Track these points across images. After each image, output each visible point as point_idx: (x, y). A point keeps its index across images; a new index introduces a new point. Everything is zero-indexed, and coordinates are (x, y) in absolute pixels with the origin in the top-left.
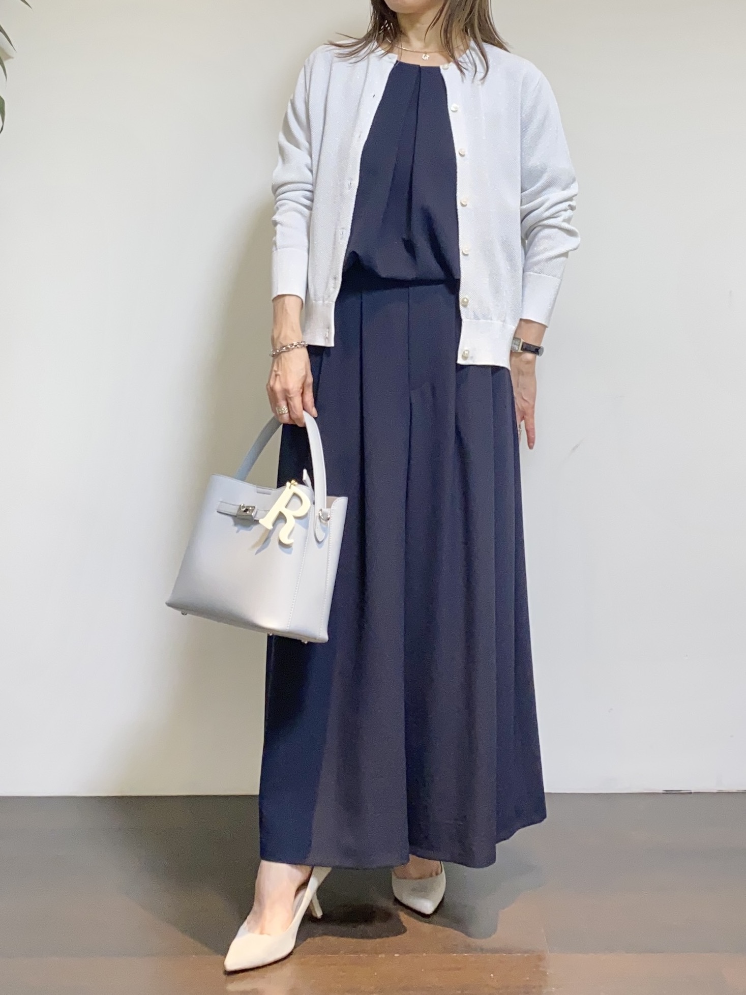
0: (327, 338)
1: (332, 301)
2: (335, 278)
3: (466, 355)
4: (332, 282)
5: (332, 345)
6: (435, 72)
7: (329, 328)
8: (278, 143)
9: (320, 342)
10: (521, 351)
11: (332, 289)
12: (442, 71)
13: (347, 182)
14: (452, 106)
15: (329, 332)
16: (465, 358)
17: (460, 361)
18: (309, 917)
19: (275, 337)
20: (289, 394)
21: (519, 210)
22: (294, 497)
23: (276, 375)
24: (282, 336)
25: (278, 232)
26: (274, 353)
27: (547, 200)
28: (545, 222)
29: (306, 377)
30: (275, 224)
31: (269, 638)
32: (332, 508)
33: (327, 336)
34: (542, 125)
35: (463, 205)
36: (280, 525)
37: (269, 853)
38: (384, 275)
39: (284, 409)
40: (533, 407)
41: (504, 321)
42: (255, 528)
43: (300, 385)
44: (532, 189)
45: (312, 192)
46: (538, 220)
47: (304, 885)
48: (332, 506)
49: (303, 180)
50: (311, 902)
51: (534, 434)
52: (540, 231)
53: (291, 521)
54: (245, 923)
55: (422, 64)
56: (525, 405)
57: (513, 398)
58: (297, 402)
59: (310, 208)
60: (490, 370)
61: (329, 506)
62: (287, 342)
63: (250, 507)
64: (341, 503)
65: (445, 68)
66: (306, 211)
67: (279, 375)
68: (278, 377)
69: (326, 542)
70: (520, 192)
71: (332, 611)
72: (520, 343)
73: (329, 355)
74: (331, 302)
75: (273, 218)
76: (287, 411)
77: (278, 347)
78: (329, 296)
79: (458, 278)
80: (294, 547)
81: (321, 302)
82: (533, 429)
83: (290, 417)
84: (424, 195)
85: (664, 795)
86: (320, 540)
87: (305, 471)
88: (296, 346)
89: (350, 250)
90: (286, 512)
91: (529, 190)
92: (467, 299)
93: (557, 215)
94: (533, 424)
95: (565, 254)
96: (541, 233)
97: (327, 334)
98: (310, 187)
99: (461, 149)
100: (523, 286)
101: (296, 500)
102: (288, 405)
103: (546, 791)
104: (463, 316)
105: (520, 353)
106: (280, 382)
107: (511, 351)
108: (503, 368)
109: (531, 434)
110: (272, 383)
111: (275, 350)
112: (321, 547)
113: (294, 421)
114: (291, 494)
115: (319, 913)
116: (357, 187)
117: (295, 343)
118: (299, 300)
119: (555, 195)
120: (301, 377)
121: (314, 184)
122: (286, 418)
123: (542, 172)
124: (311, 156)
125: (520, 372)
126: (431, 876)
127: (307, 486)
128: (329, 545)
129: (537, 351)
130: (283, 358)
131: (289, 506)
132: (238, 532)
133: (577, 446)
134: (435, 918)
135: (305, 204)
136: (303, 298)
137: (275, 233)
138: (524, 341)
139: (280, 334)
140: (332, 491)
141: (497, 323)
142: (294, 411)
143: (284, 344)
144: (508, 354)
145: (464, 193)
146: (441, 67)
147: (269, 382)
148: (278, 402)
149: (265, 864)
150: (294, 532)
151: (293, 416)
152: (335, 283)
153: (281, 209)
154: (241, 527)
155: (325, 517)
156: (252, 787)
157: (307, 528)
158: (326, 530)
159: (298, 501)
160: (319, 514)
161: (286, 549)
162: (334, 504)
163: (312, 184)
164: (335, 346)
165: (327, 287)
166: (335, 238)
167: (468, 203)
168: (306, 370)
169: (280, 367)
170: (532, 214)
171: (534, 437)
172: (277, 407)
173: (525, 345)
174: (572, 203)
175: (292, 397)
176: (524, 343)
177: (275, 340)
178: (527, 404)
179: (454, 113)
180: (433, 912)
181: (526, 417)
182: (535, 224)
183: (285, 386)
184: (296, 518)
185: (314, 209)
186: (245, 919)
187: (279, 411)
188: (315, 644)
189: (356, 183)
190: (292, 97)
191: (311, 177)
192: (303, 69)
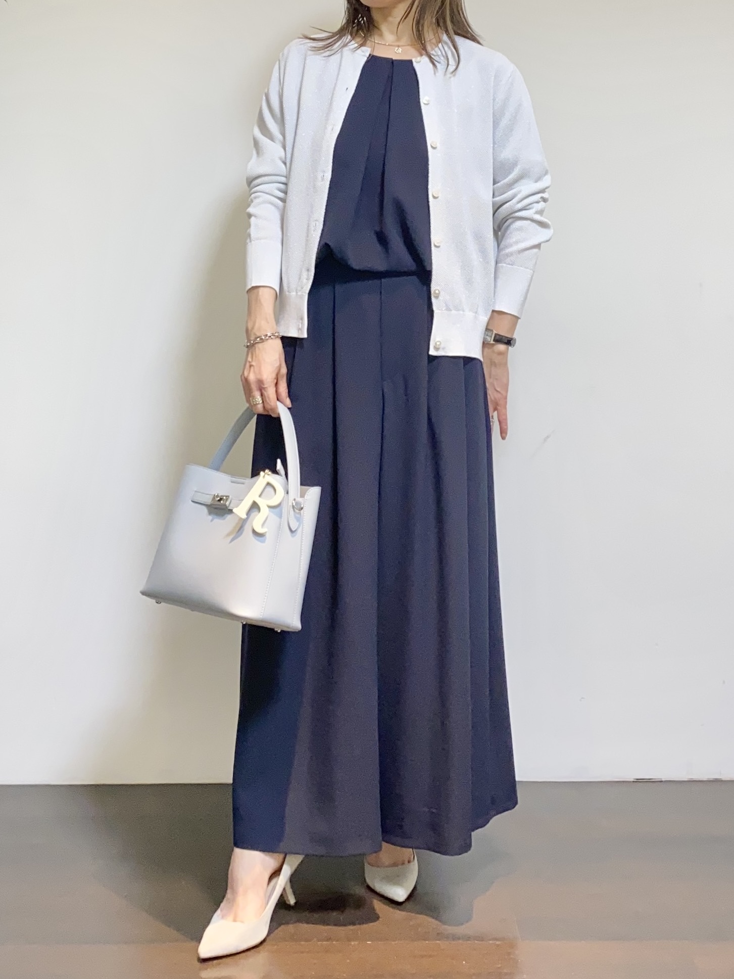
0: (300, 330)
1: (305, 293)
2: (308, 270)
3: (437, 347)
4: (305, 274)
5: (305, 336)
6: (408, 65)
7: (302, 319)
8: (253, 136)
9: (293, 333)
10: (494, 343)
11: (305, 281)
12: (415, 64)
13: (320, 175)
14: (424, 99)
15: (302, 323)
16: (437, 349)
17: (432, 352)
18: (282, 904)
19: (250, 328)
20: (263, 384)
21: (492, 203)
22: (268, 487)
23: (251, 366)
24: (256, 327)
25: (252, 224)
26: (249, 344)
27: (520, 192)
28: (518, 214)
29: (280, 368)
30: (250, 216)
31: (244, 626)
32: (305, 498)
33: (300, 327)
34: (514, 118)
35: (434, 197)
36: (254, 513)
38: (356, 267)
39: (259, 399)
40: (506, 398)
41: (476, 312)
42: (229, 517)
43: (274, 375)
44: (503, 182)
45: (286, 184)
46: (510, 213)
47: (276, 873)
48: (306, 496)
49: (277, 173)
50: (284, 889)
51: (506, 425)
52: (512, 222)
53: (264, 510)
54: (219, 912)
55: (394, 58)
56: (497, 396)
57: (485, 389)
58: (271, 392)
59: (284, 200)
60: (462, 361)
61: (302, 496)
62: (261, 334)
63: (224, 496)
64: (314, 493)
65: (417, 61)
66: (280, 203)
67: (253, 366)
68: (252, 368)
69: (300, 530)
70: (492, 184)
71: (305, 598)
72: (492, 334)
73: (302, 347)
75: (247, 210)
76: (261, 402)
77: (252, 338)
78: (302, 288)
79: (429, 270)
80: (267, 535)
81: (294, 294)
82: (506, 419)
83: (264, 407)
84: (396, 187)
85: (634, 783)
86: (293, 530)
87: (279, 461)
88: (270, 337)
89: (323, 243)
90: (260, 502)
91: (500, 183)
92: (438, 291)
93: (530, 206)
94: (505, 415)
95: (538, 246)
96: (513, 224)
97: (301, 325)
98: (283, 179)
99: (434, 141)
100: (495, 278)
101: (270, 489)
102: (262, 395)
103: (516, 778)
104: (435, 308)
105: (493, 345)
106: (254, 372)
107: (483, 342)
108: (475, 359)
109: (503, 424)
110: (246, 374)
111: (249, 340)
112: (295, 536)
113: (268, 411)
114: (265, 483)
115: (292, 901)
116: (330, 180)
117: (269, 334)
118: (273, 292)
119: (526, 187)
120: (275, 368)
121: (288, 176)
122: (260, 409)
123: (514, 164)
124: (284, 149)
125: (493, 364)
126: (403, 864)
127: (281, 476)
128: (302, 535)
129: (509, 342)
130: (257, 349)
131: (263, 495)
132: (212, 521)
133: (548, 437)
134: (408, 905)
135: (279, 196)
136: (277, 290)
137: (249, 226)
138: (496, 332)
139: (254, 325)
140: (306, 481)
141: (469, 314)
142: (268, 401)
143: (258, 334)
144: (480, 345)
145: (435, 186)
146: (414, 61)
147: (243, 372)
148: (252, 393)
149: (238, 851)
150: (268, 521)
151: (268, 407)
152: (308, 275)
153: (256, 201)
154: (215, 517)
155: (299, 507)
156: (226, 776)
157: (280, 517)
158: (299, 519)
159: (271, 490)
160: (293, 503)
161: (261, 539)
162: (307, 493)
163: (286, 177)
164: (308, 337)
165: (300, 278)
166: (308, 230)
167: (440, 195)
168: (280, 361)
169: (254, 357)
170: (505, 206)
171: (505, 427)
172: (250, 397)
173: (497, 336)
174: (545, 195)
175: (266, 388)
176: (496, 334)
177: (249, 332)
178: (499, 395)
179: (426, 106)
180: (406, 900)
181: (499, 408)
182: (508, 216)
183: (259, 377)
184: (269, 507)
185: (287, 201)
186: (218, 906)
187: (253, 402)
188: (288, 632)
189: (328, 175)
190: (266, 90)
191: (285, 169)
192: (278, 63)
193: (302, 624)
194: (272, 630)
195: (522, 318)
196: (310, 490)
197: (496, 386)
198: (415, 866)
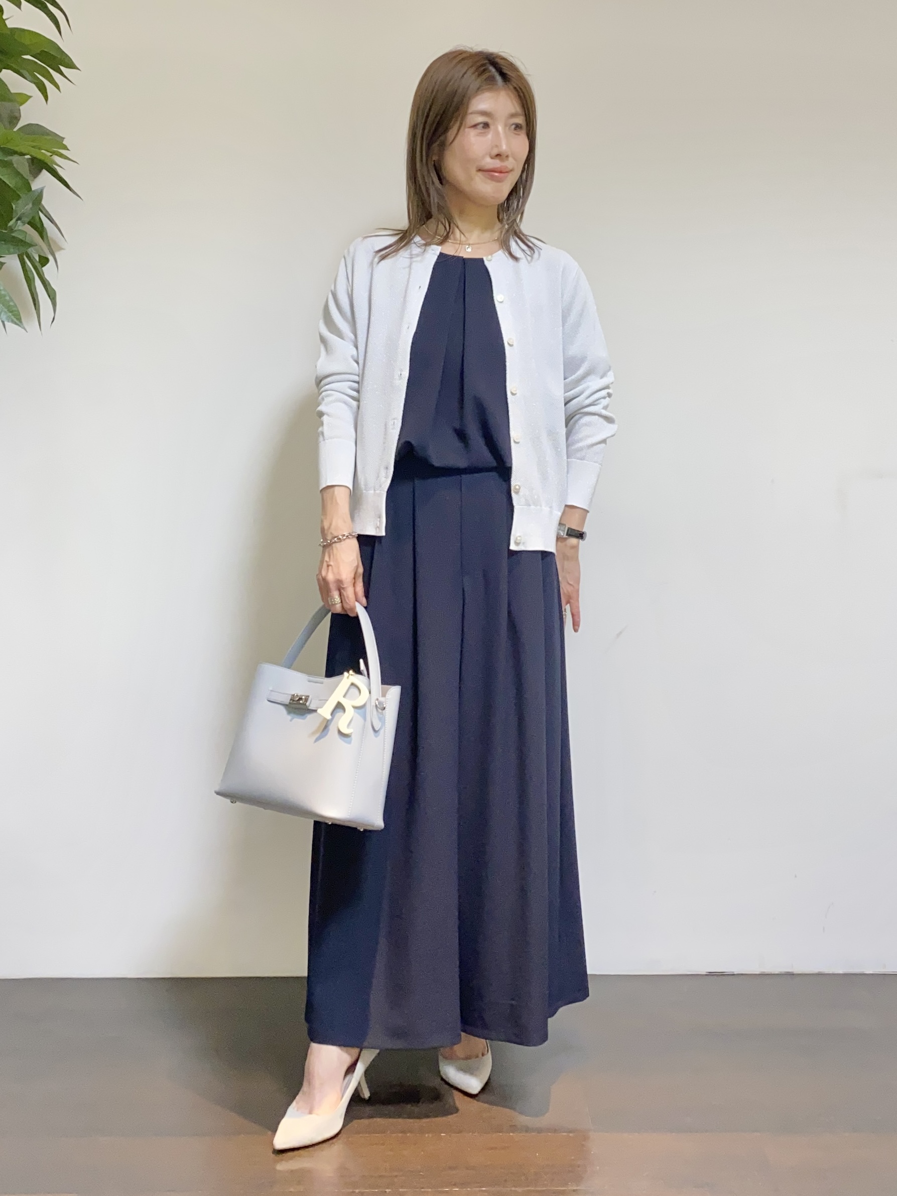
0: (378, 527)
1: (384, 491)
3: (518, 542)
4: (383, 473)
5: (384, 534)
6: (479, 264)
7: (380, 517)
9: (371, 531)
10: (567, 537)
11: (383, 479)
12: (486, 263)
13: (397, 373)
14: (498, 297)
15: (380, 521)
16: (517, 544)
17: (513, 547)
18: (356, 1099)
19: (326, 528)
20: (343, 585)
21: (563, 399)
22: (352, 687)
23: (328, 566)
24: (333, 527)
25: (325, 423)
26: (325, 544)
27: (588, 387)
28: (586, 410)
29: (357, 567)
30: (321, 414)
32: (387, 697)
33: (378, 525)
34: (581, 315)
35: (513, 394)
36: (339, 714)
37: (318, 1036)
38: (436, 463)
39: (337, 599)
40: (578, 591)
41: (551, 507)
42: (310, 717)
43: (352, 576)
44: (573, 377)
45: (358, 383)
46: (579, 407)
47: (351, 1069)
48: (387, 695)
49: (350, 372)
50: (359, 1083)
51: (579, 617)
52: (581, 418)
53: (350, 712)
54: (294, 1103)
55: (465, 256)
56: (570, 589)
57: (558, 582)
58: (349, 592)
59: (357, 400)
60: (540, 555)
61: (384, 695)
62: (339, 534)
63: (303, 696)
64: (395, 692)
65: (489, 259)
66: (355, 403)
67: (331, 565)
68: (330, 567)
69: (382, 732)
70: (563, 379)
71: (387, 797)
72: (565, 528)
74: (382, 492)
75: (317, 409)
76: (340, 601)
77: (329, 537)
78: (380, 486)
79: (509, 466)
80: (353, 736)
81: (372, 492)
82: (579, 612)
83: (343, 607)
84: (476, 385)
85: (707, 977)
86: (377, 729)
87: (361, 661)
88: (347, 536)
89: (402, 441)
90: (344, 702)
91: (570, 378)
92: (519, 486)
93: (597, 402)
94: (578, 607)
95: (604, 441)
96: (581, 420)
97: (378, 523)
98: (356, 378)
99: (510, 339)
100: (568, 472)
101: (354, 691)
102: (340, 595)
103: (589, 972)
104: (515, 503)
105: (566, 538)
106: (333, 573)
107: (557, 537)
108: (551, 553)
109: (576, 618)
110: (324, 573)
111: (325, 539)
112: (379, 735)
113: (345, 611)
114: (349, 684)
115: (366, 1094)
116: (407, 378)
117: (346, 534)
118: (348, 491)
119: (594, 383)
120: (353, 568)
121: (362, 375)
122: (338, 609)
123: (583, 360)
124: (357, 348)
125: (565, 557)
126: (477, 1057)
127: (365, 676)
128: (384, 734)
129: (581, 536)
130: (334, 548)
131: (347, 696)
132: (291, 721)
133: (621, 633)
134: (482, 1097)
135: (351, 395)
136: (351, 487)
137: (322, 424)
138: (569, 527)
139: (331, 524)
140: (386, 680)
141: (546, 509)
142: (348, 601)
143: (336, 534)
144: (555, 539)
145: (513, 383)
146: (485, 259)
147: (320, 571)
148: (330, 592)
149: (315, 1046)
150: (353, 722)
151: (346, 606)
152: (387, 472)
153: (326, 400)
154: (295, 716)
155: (382, 706)
156: (301, 969)
157: (365, 719)
158: (382, 720)
159: (356, 691)
160: (376, 703)
161: (346, 739)
162: (388, 693)
163: (359, 376)
164: (386, 534)
165: (378, 477)
166: (386, 428)
167: (517, 392)
168: (358, 560)
169: (332, 557)
170: (574, 400)
171: (579, 620)
172: (328, 597)
173: (570, 531)
174: (610, 391)
175: (346, 587)
176: (569, 529)
177: (326, 532)
178: (572, 588)
179: (501, 304)
180: (479, 1092)
181: (571, 601)
182: (575, 412)
183: (338, 577)
184: (355, 708)
185: (361, 400)
186: (294, 1098)
187: (331, 601)
188: (370, 831)
189: (406, 374)
190: (333, 288)
191: (358, 369)
192: (343, 259)
193: (385, 823)
194: (355, 829)
195: (591, 512)
196: (391, 689)
197: (568, 580)
198: (488, 1059)
